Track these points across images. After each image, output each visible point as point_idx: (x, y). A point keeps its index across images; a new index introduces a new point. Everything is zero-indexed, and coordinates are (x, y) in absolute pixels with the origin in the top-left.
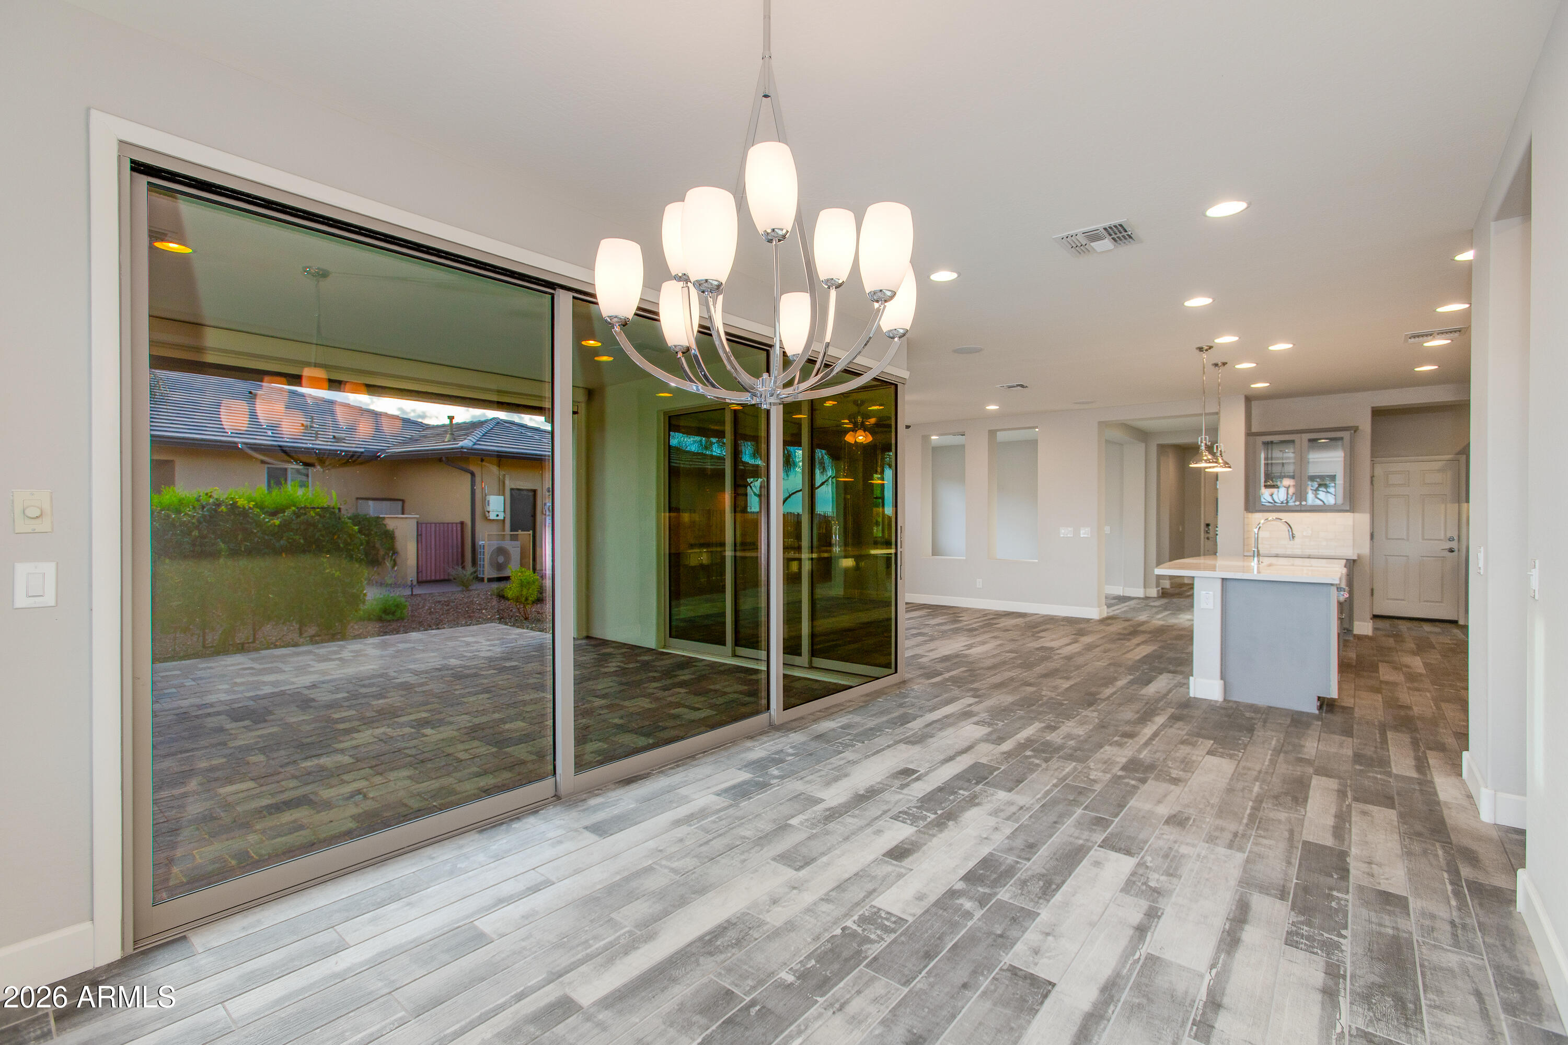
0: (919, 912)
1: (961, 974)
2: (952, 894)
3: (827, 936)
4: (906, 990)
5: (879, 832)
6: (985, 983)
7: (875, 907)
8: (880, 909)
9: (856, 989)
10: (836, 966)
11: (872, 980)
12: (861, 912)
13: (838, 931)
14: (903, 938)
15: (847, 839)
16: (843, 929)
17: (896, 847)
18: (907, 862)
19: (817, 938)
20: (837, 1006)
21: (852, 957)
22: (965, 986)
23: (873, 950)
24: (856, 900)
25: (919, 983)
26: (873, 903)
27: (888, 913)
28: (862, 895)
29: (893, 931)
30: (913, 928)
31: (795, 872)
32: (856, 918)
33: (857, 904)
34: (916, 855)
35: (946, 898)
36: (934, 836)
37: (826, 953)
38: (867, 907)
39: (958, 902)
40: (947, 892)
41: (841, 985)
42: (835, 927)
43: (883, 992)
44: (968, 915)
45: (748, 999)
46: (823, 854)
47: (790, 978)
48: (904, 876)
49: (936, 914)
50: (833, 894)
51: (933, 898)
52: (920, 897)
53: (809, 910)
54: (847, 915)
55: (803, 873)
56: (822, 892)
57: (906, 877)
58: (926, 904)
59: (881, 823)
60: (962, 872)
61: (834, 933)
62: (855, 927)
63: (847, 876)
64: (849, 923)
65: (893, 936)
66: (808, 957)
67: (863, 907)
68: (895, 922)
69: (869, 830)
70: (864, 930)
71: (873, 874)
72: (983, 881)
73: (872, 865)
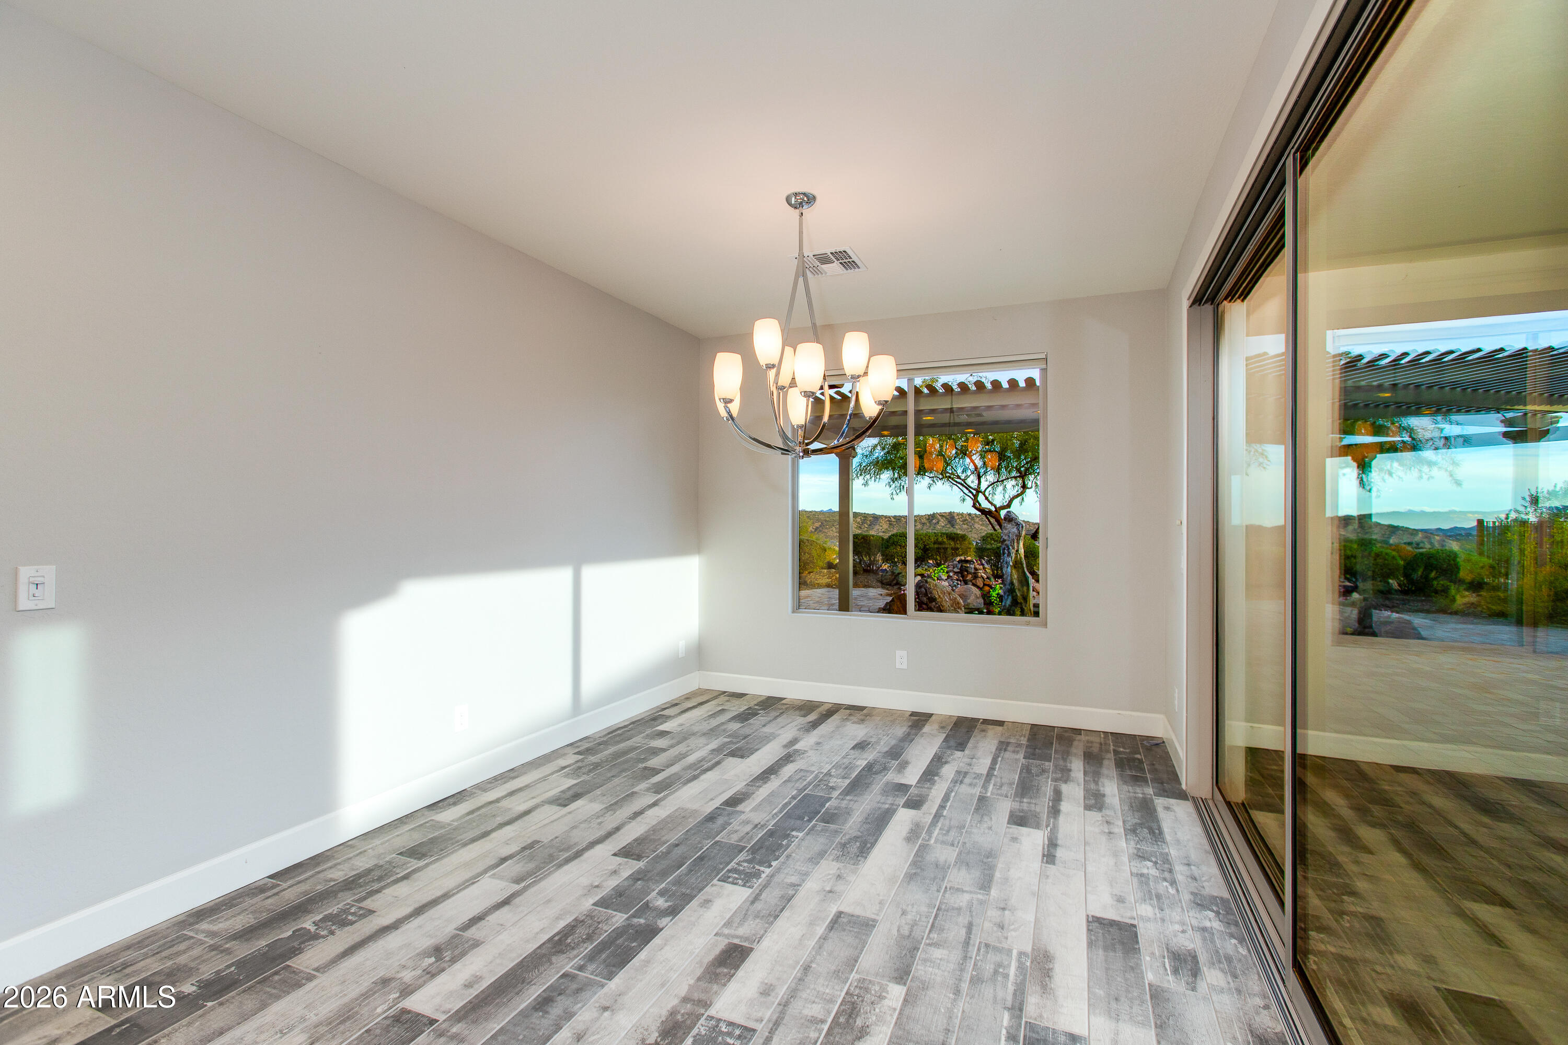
0: (708, 889)
1: (678, 851)
2: (673, 912)
3: (782, 859)
4: (717, 839)
5: (766, 991)
6: (663, 848)
7: (749, 887)
8: (744, 886)
9: (750, 835)
10: (767, 843)
11: (740, 840)
12: (760, 881)
13: (774, 864)
14: (721, 866)
15: (807, 969)
16: (770, 866)
17: (737, 967)
18: (722, 944)
19: (788, 857)
20: (759, 826)
21: (758, 850)
22: (677, 845)
23: (742, 856)
24: (768, 890)
25: (708, 844)
26: (751, 890)
27: (736, 884)
28: (764, 895)
29: (729, 871)
30: (713, 875)
31: (841, 909)
32: (763, 876)
33: (765, 886)
34: (711, 957)
35: (681, 905)
36: (685, 1000)
37: (778, 849)
38: (756, 886)
39: (669, 904)
40: (679, 912)
41: (760, 836)
42: (778, 866)
43: (732, 836)
44: (662, 894)
45: (814, 822)
46: (824, 938)
47: (794, 833)
48: (725, 924)
49: (693, 889)
50: (791, 892)
51: (694, 903)
52: (707, 903)
53: (805, 875)
54: (772, 876)
55: (833, 910)
56: (802, 892)
57: (723, 923)
58: (701, 897)
59: (768, 1014)
60: (657, 941)
61: (777, 862)
62: (762, 868)
63: (786, 913)
64: (768, 871)
65: (729, 867)
66: (788, 846)
67: (760, 885)
68: (729, 877)
69: (782, 992)
70: (754, 867)
71: (758, 920)
72: (637, 931)
73: (762, 932)
